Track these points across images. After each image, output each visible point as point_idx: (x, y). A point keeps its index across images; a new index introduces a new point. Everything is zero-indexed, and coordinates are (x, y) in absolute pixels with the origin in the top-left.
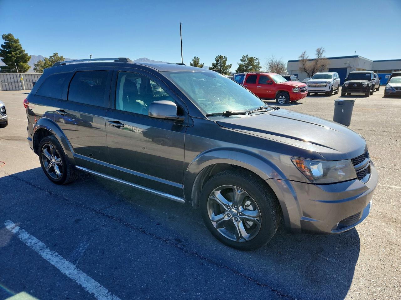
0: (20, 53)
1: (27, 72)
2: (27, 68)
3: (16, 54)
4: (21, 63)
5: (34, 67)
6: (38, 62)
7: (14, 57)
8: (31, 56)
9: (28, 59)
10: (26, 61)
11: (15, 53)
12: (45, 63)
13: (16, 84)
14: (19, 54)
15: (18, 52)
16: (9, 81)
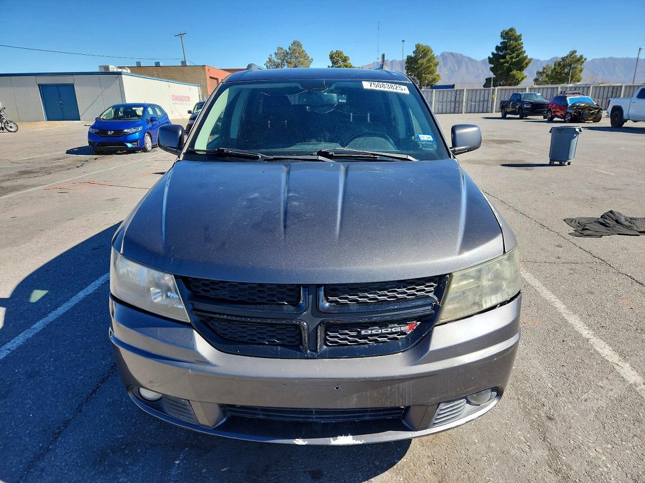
0: (518, 56)
1: (519, 85)
2: (520, 79)
3: (512, 58)
4: (514, 72)
5: (535, 76)
6: (544, 69)
7: (507, 62)
8: (532, 59)
9: (527, 64)
10: (521, 69)
11: (510, 56)
12: (555, 69)
13: (486, 103)
14: (516, 58)
15: (515, 55)
16: (478, 99)
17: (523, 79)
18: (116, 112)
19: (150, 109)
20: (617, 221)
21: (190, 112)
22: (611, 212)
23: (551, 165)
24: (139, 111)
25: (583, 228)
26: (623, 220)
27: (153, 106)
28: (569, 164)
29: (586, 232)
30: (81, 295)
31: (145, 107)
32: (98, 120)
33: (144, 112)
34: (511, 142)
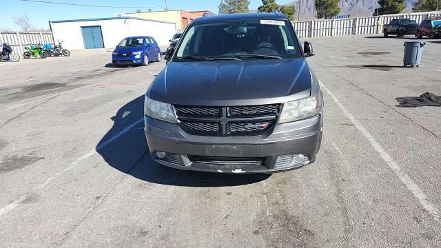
17: (403, 8)
18: (127, 43)
19: (147, 40)
20: (429, 99)
21: (170, 41)
22: (427, 93)
23: (404, 67)
24: (141, 41)
25: (405, 103)
26: (433, 98)
27: (149, 38)
28: (417, 66)
29: (405, 105)
30: (121, 133)
31: (144, 38)
32: (117, 47)
33: (143, 41)
34: (384, 53)
